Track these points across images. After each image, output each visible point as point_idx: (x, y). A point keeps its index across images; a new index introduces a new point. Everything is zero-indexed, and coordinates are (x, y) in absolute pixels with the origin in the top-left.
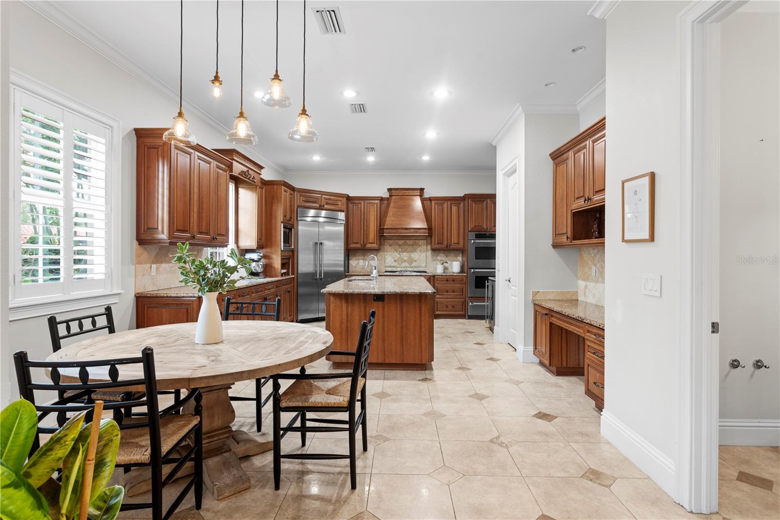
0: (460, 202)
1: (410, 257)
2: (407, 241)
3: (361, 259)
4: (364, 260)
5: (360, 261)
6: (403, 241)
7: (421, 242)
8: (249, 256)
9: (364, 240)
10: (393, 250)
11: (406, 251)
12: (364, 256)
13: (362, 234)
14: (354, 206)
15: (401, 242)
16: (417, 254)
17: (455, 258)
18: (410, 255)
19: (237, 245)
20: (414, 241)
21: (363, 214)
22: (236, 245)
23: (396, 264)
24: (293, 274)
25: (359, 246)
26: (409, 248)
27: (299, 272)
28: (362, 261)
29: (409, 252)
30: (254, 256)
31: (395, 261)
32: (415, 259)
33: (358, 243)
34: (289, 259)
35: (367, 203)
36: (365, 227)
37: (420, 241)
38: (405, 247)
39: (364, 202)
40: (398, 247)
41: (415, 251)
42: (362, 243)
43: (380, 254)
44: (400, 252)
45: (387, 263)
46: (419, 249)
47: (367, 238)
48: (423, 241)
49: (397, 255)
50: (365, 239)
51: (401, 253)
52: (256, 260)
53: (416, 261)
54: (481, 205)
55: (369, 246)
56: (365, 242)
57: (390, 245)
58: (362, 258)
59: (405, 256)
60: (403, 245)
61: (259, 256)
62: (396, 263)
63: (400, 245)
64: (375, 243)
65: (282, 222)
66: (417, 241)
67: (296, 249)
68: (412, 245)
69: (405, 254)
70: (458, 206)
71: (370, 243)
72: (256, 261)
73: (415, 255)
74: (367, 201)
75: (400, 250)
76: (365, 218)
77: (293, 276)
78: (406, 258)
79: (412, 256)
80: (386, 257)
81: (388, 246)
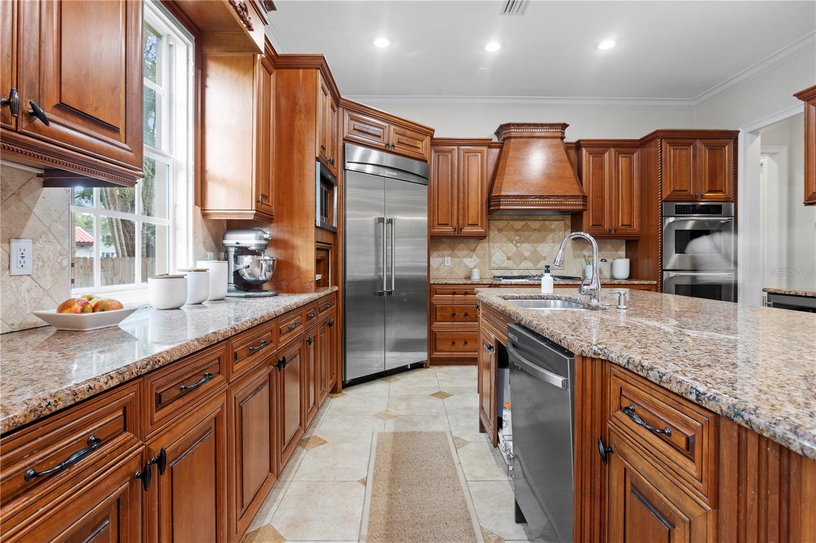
0: (632, 150)
1: (535, 252)
2: (530, 223)
3: (448, 256)
4: (452, 256)
5: (446, 258)
6: (523, 223)
7: (554, 225)
8: (234, 239)
9: (458, 219)
10: (504, 239)
11: (527, 240)
12: (453, 250)
13: (456, 207)
14: (441, 157)
15: (519, 225)
16: (547, 245)
17: (614, 253)
18: (535, 249)
19: (203, 210)
20: (541, 222)
21: (456, 170)
22: (199, 209)
23: (509, 264)
24: (335, 283)
25: (448, 229)
26: (535, 235)
27: (348, 279)
28: (449, 259)
29: (533, 242)
30: (249, 239)
31: (509, 259)
32: (544, 255)
33: (447, 225)
34: (328, 251)
35: (466, 152)
36: (461, 195)
37: (554, 222)
38: (527, 233)
39: (458, 148)
40: (513, 233)
41: (543, 240)
42: (455, 224)
43: (483, 246)
44: (517, 242)
45: (494, 262)
46: (550, 236)
47: (464, 216)
48: (557, 223)
49: (511, 248)
50: (461, 217)
51: (519, 245)
52: (253, 248)
53: (545, 258)
54: (686, 151)
55: (467, 230)
56: (461, 222)
57: (500, 230)
58: (449, 252)
59: (526, 249)
60: (523, 229)
61: (261, 238)
62: (510, 262)
63: (517, 230)
64: (479, 224)
65: (317, 159)
66: (547, 223)
67: (341, 230)
68: (539, 230)
69: (525, 245)
70: (630, 157)
71: (469, 225)
72: (253, 253)
73: (545, 249)
74: (463, 147)
75: (517, 238)
76: (461, 178)
77: (336, 288)
78: (527, 254)
79: (538, 249)
80: (492, 251)
81: (496, 232)
